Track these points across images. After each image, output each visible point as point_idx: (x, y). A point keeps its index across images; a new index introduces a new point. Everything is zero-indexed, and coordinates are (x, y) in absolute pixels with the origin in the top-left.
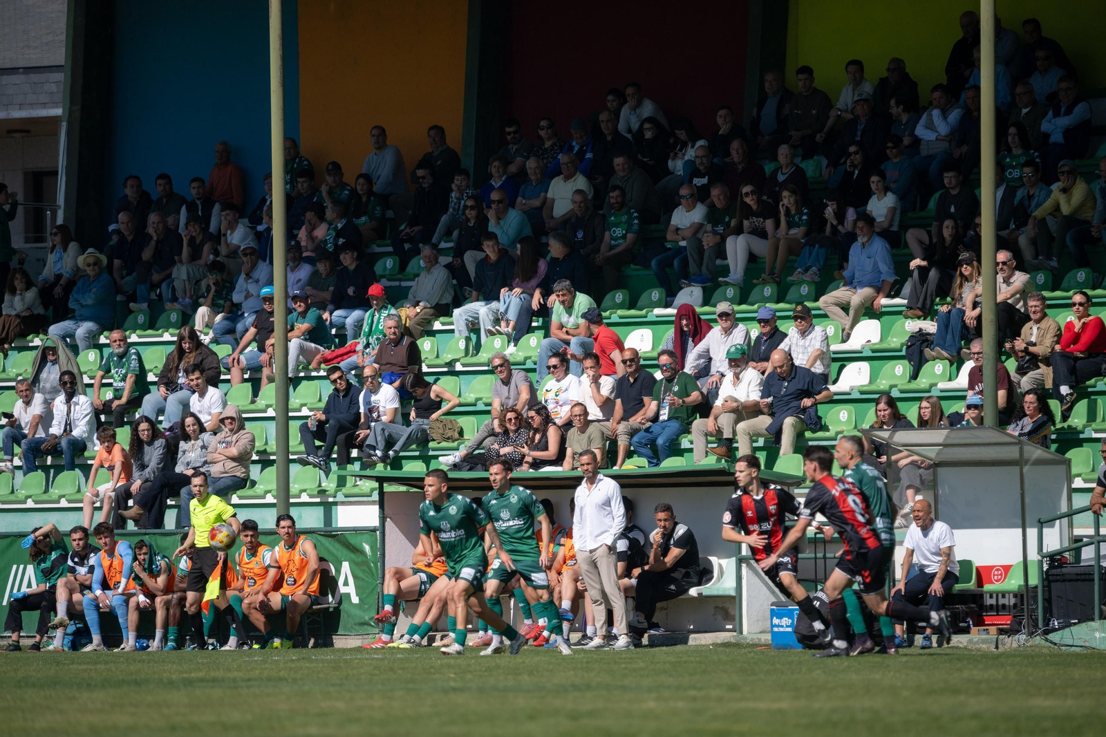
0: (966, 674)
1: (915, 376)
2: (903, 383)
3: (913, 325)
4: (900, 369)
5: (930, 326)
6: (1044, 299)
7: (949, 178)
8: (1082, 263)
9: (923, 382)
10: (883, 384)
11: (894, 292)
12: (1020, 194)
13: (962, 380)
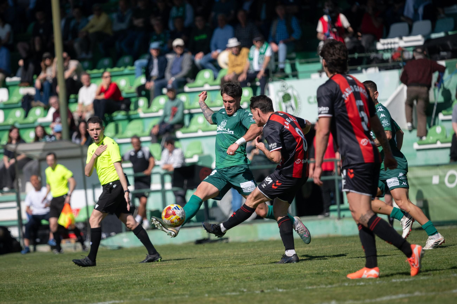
0: (60, 264)
1: (26, 116)
2: (21, 120)
3: (24, 91)
4: (19, 113)
5: (32, 91)
6: (89, 75)
7: (38, 15)
8: (107, 55)
9: (30, 119)
10: (10, 121)
11: (13, 74)
12: (73, 23)
13: (49, 117)
